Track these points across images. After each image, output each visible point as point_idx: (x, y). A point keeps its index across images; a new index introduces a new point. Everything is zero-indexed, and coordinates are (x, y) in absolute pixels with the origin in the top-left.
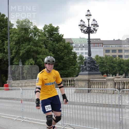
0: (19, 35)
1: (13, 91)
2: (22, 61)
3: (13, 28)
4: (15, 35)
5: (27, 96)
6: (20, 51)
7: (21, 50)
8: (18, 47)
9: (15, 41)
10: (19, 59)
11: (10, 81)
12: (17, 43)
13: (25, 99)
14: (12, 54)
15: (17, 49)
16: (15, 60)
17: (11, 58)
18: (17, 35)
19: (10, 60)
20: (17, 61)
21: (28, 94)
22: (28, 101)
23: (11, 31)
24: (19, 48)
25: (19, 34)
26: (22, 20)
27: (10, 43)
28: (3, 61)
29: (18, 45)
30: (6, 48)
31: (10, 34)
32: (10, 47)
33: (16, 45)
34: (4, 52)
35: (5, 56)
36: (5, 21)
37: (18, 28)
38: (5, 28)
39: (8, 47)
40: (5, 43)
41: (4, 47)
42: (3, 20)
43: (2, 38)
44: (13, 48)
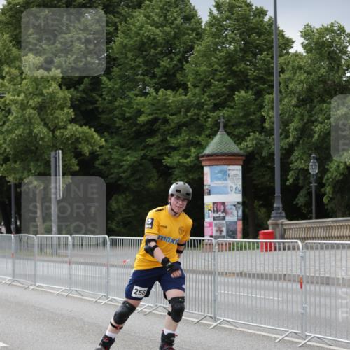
0: (311, 74)
1: (289, 252)
2: (317, 159)
3: (292, 51)
4: (298, 74)
6: (312, 125)
7: (315, 124)
8: (306, 113)
9: (297, 95)
10: (310, 152)
11: (280, 221)
12: (302, 102)
14: (287, 137)
15: (303, 120)
16: (296, 154)
17: (282, 148)
18: (305, 75)
19: (282, 154)
20: (303, 159)
23: (284, 63)
24: (311, 116)
25: (309, 73)
26: (321, 27)
27: (281, 101)
28: (259, 158)
29: (308, 106)
30: (268, 118)
31: (280, 72)
32: (280, 112)
33: (302, 107)
34: (262, 130)
35: (264, 142)
36: (266, 29)
37: (307, 52)
38: (266, 53)
39: (275, 114)
40: (266, 101)
41: (263, 113)
42: (259, 26)
43: (257, 86)
44: (289, 116)
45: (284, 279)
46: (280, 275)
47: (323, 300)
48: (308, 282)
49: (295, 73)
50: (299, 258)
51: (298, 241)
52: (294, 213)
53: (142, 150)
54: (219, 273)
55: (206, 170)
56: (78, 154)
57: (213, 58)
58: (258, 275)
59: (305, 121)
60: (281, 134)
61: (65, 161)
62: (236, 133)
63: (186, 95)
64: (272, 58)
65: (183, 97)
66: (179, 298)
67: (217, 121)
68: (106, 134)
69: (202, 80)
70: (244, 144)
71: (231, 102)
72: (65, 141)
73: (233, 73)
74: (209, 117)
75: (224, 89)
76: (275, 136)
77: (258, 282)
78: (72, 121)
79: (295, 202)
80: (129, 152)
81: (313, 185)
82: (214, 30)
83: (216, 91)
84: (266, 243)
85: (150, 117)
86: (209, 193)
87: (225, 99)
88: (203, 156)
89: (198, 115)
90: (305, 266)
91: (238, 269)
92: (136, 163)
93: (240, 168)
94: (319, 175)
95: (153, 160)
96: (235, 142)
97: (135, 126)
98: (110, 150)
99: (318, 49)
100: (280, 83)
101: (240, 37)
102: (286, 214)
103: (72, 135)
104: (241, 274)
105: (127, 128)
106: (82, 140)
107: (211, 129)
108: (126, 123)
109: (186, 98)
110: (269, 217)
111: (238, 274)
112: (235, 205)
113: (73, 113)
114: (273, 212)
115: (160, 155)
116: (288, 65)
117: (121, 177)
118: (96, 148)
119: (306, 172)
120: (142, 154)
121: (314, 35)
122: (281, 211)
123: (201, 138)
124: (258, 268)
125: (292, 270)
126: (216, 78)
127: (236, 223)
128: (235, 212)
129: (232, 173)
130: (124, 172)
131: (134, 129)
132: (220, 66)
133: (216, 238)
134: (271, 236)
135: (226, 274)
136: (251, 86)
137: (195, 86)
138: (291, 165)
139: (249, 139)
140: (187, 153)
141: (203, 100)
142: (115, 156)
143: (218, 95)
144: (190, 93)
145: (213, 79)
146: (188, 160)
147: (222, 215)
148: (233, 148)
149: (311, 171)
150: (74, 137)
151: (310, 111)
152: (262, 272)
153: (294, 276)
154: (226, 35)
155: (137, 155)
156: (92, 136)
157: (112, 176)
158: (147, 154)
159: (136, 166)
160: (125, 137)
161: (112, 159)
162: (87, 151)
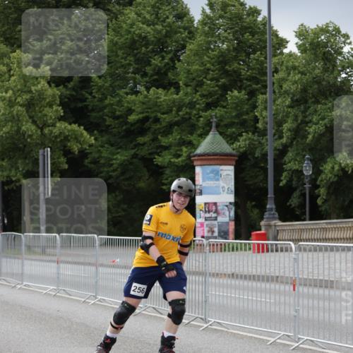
0: (306, 75)
1: (282, 254)
2: (311, 160)
4: (292, 75)
5: (321, 272)
6: (307, 126)
7: (309, 125)
8: (300, 114)
9: (291, 96)
10: (304, 153)
11: (273, 223)
12: (296, 103)
13: (321, 280)
14: (281, 137)
15: (297, 121)
16: (290, 154)
17: (275, 149)
18: (300, 75)
19: (275, 155)
20: (296, 160)
21: (327, 266)
22: (326, 287)
23: (278, 63)
24: (305, 117)
25: (303, 73)
26: (316, 27)
27: (274, 101)
28: (252, 159)
29: (302, 107)
30: (261, 118)
31: (273, 72)
32: (273, 112)
33: (296, 108)
34: (255, 130)
35: (257, 143)
36: (259, 28)
37: (301, 52)
38: (259, 53)
39: (268, 114)
40: (260, 101)
41: (256, 113)
42: (252, 25)
43: (250, 86)
44: (283, 116)
45: (277, 281)
46: (272, 277)
47: (316, 302)
48: (300, 285)
49: (289, 74)
50: (292, 260)
51: (291, 243)
52: (287, 214)
53: (132, 149)
54: (210, 273)
55: (198, 170)
56: (67, 152)
57: (205, 57)
58: (250, 276)
59: (299, 121)
60: (274, 135)
61: (54, 159)
62: (228, 133)
63: (177, 94)
64: (266, 58)
65: (175, 96)
66: (179, 300)
67: (209, 120)
68: (96, 132)
69: (194, 79)
70: (236, 145)
71: (224, 102)
72: (53, 139)
73: (226, 73)
74: (201, 117)
75: (217, 88)
76: (268, 137)
77: (250, 284)
78: (61, 119)
79: (288, 204)
80: (119, 150)
81: (307, 186)
82: (207, 28)
83: (208, 91)
84: (258, 245)
85: (141, 116)
86: (201, 193)
87: (218, 98)
88: (194, 156)
89: (190, 114)
90: (298, 268)
91: (229, 270)
92: (126, 162)
93: (232, 168)
94: (313, 177)
95: (143, 159)
96: (227, 142)
97: (126, 125)
98: (100, 148)
99: (313, 49)
100: (274, 83)
101: (234, 36)
102: (279, 215)
103: (61, 133)
104: (233, 276)
105: (117, 126)
106: (71, 138)
107: (203, 129)
108: (116, 122)
109: (178, 97)
110: (262, 218)
111: (229, 275)
112: (227, 206)
113: (62, 111)
114: (266, 213)
115: (150, 154)
116: (281, 65)
117: (111, 175)
118: (86, 146)
119: (299, 173)
120: (132, 153)
121: (309, 35)
122: (274, 212)
123: (193, 138)
124: (250, 269)
125: (284, 272)
126: (208, 77)
127: (228, 223)
128: (227, 213)
129: (224, 173)
130: (114, 171)
131: (124, 128)
132: (213, 65)
133: (208, 238)
134: (264, 237)
135: (217, 275)
136: (244, 86)
137: (187, 85)
138: (284, 166)
139: (241, 139)
140: (178, 152)
141: (195, 100)
142: (105, 154)
143: (210, 94)
144: (181, 92)
145: (205, 78)
146: (180, 159)
147: (214, 215)
148: (226, 148)
149: (305, 172)
150: (63, 135)
151: (304, 112)
152: (254, 273)
153: (287, 277)
154: (219, 34)
155: (127, 154)
156: (82, 134)
157: (102, 175)
158: (137, 153)
159: (126, 165)
160: (115, 135)
161: (102, 157)
162: (76, 149)
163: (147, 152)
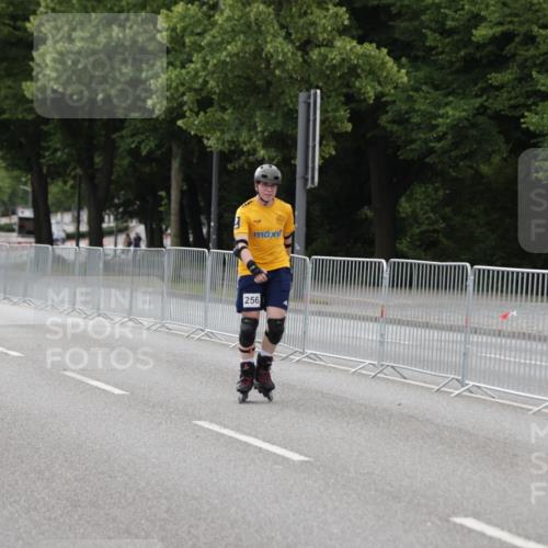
53: (477, 96)
56: (350, 99)
61: (328, 112)
68: (404, 60)
72: (328, 72)
78: (344, 31)
80: (451, 98)
85: (499, 29)
92: (466, 123)
95: (498, 117)
97: (465, 46)
98: (411, 93)
103: (343, 60)
105: (447, 50)
106: (363, 70)
108: (447, 40)
113: (346, 16)
115: (514, 107)
117: (432, 148)
118: (389, 89)
120: (477, 105)
130: (440, 139)
131: (462, 53)
142: (421, 106)
150: (346, 65)
155: (466, 107)
156: (384, 63)
157: (413, 146)
158: (486, 104)
159: (464, 127)
160: (442, 68)
161: (415, 111)
162: (372, 94)
163: (506, 104)
